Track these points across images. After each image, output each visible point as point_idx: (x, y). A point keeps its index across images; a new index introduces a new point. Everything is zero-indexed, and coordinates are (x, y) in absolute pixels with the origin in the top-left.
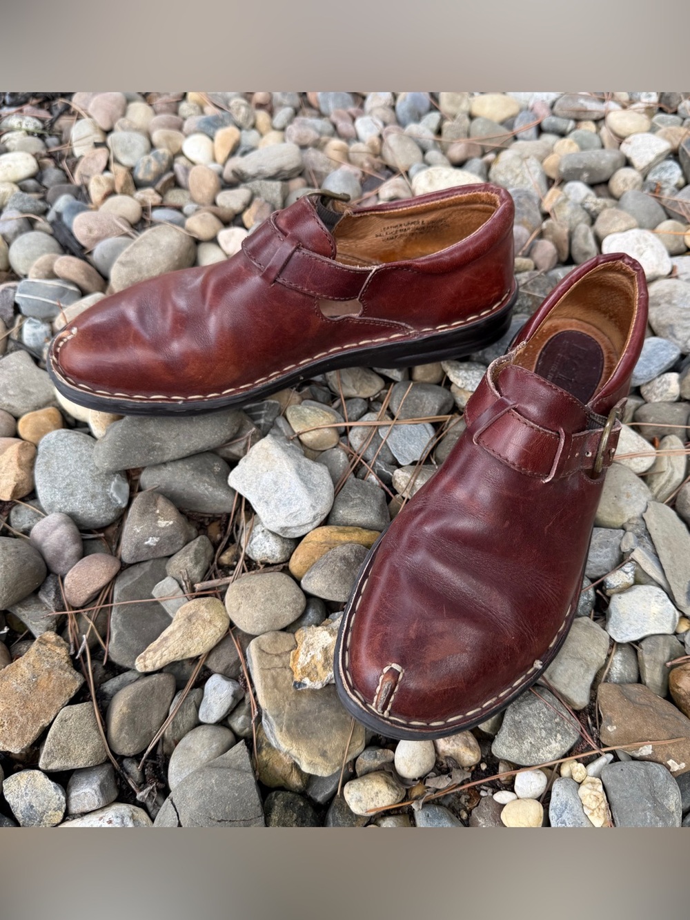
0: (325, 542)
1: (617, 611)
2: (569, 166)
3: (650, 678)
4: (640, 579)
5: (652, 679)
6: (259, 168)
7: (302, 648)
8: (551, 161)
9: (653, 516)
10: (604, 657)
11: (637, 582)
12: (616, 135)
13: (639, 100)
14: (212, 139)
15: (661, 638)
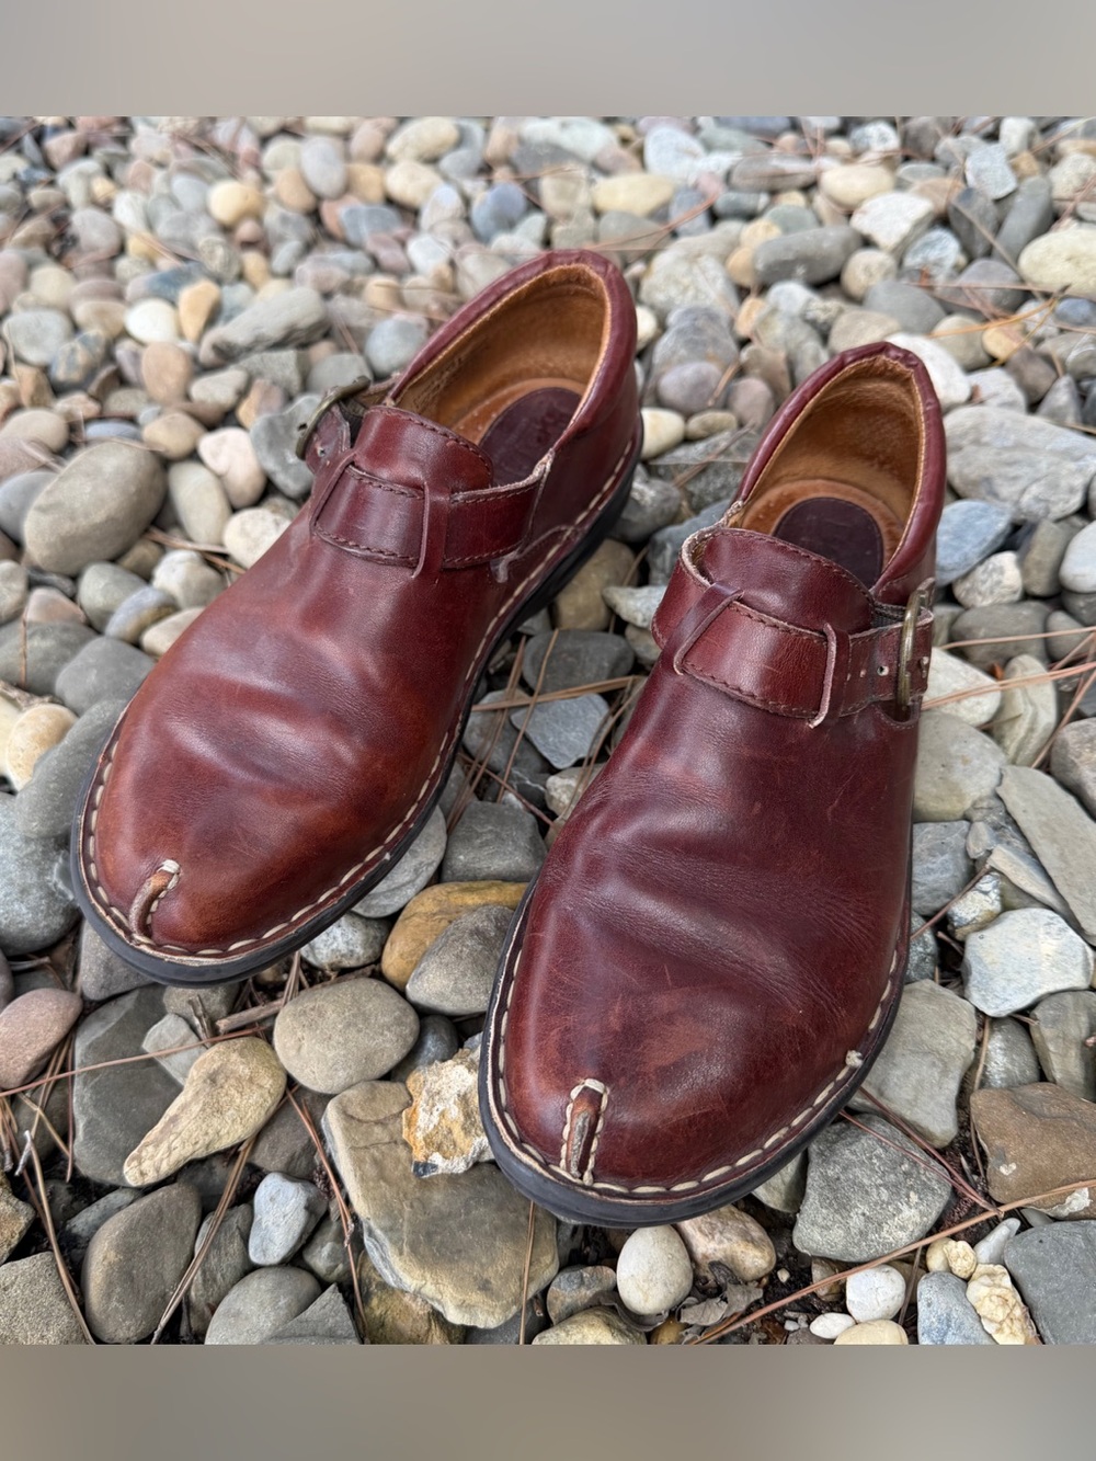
0: (441, 912)
1: (980, 960)
2: (772, 259)
3: (1062, 1071)
4: (1013, 899)
5: (1067, 1072)
6: (257, 332)
7: (421, 1102)
8: (739, 259)
9: (1015, 790)
10: (972, 1045)
11: (1007, 907)
12: (839, 203)
13: (868, 149)
14: (173, 303)
15: (1069, 997)
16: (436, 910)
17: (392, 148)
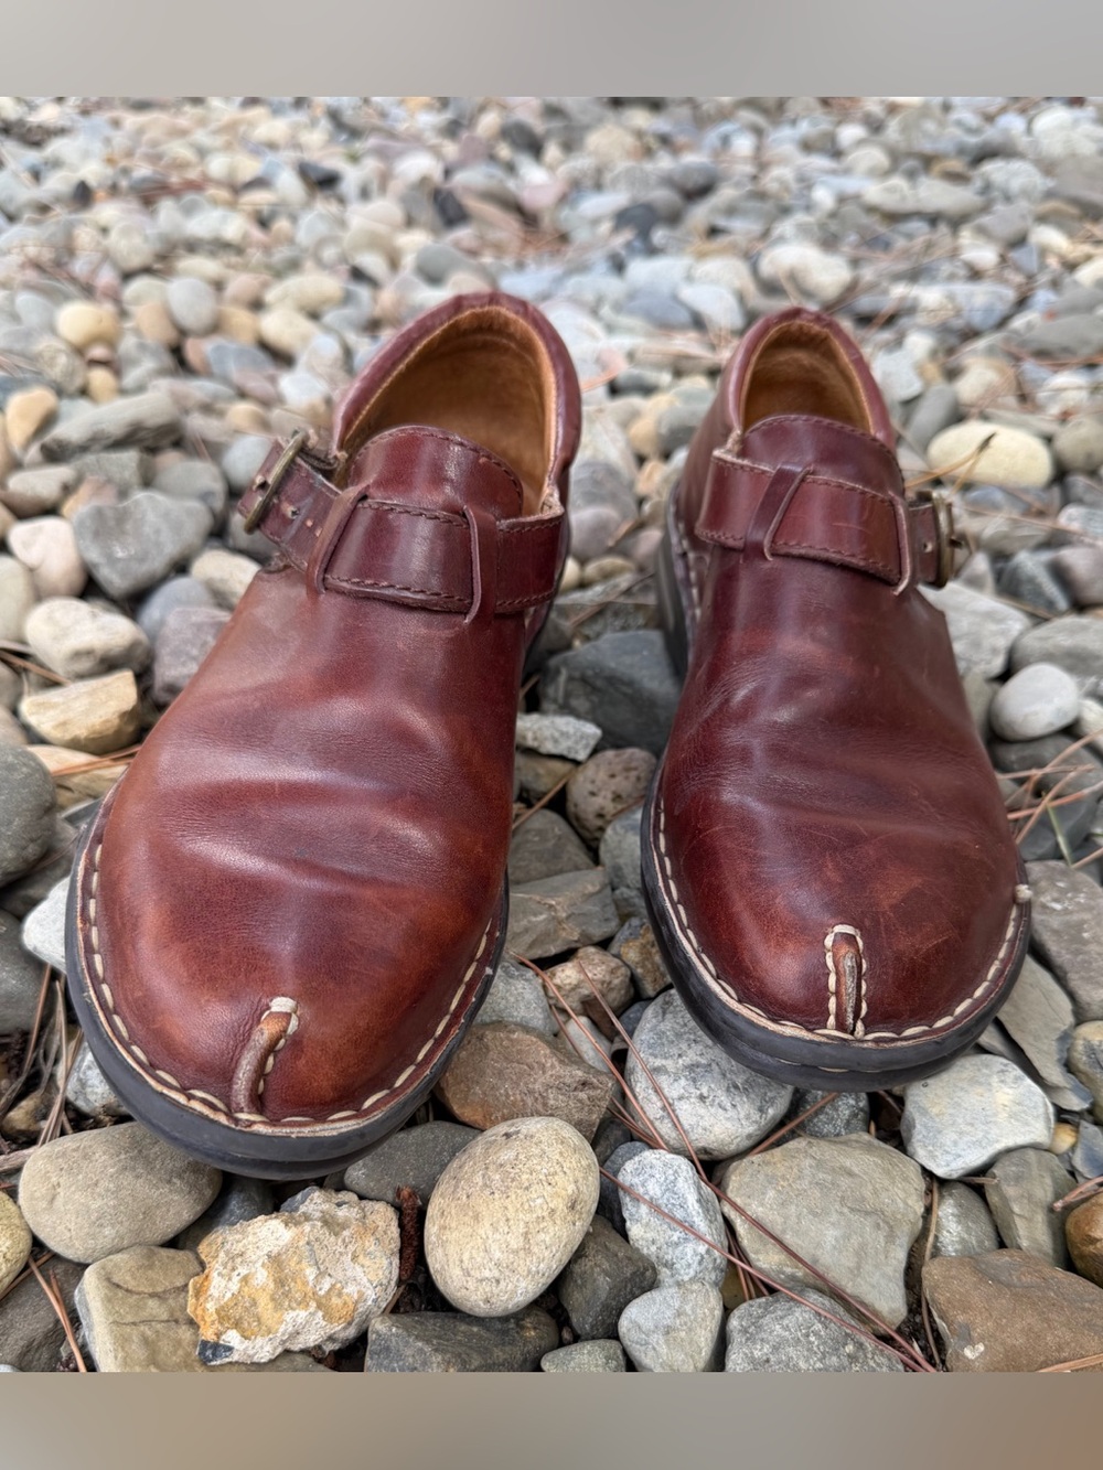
1: (924, 1112)
3: (1029, 1238)
5: (1033, 1240)
7: (216, 1268)
8: (641, 427)
10: (920, 1210)
14: (1, 409)
15: (1031, 1155)
17: (270, 296)
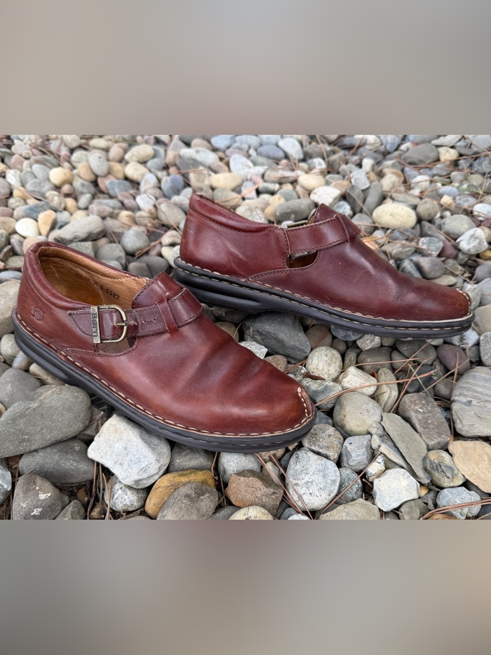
0: (171, 485)
1: (379, 490)
2: (282, 212)
4: (389, 465)
6: (75, 234)
8: (269, 210)
9: (387, 422)
11: (387, 468)
12: (306, 189)
13: (314, 168)
14: (37, 221)
15: (412, 503)
16: (169, 485)
17: (127, 157)
